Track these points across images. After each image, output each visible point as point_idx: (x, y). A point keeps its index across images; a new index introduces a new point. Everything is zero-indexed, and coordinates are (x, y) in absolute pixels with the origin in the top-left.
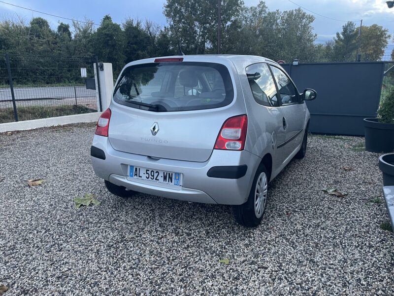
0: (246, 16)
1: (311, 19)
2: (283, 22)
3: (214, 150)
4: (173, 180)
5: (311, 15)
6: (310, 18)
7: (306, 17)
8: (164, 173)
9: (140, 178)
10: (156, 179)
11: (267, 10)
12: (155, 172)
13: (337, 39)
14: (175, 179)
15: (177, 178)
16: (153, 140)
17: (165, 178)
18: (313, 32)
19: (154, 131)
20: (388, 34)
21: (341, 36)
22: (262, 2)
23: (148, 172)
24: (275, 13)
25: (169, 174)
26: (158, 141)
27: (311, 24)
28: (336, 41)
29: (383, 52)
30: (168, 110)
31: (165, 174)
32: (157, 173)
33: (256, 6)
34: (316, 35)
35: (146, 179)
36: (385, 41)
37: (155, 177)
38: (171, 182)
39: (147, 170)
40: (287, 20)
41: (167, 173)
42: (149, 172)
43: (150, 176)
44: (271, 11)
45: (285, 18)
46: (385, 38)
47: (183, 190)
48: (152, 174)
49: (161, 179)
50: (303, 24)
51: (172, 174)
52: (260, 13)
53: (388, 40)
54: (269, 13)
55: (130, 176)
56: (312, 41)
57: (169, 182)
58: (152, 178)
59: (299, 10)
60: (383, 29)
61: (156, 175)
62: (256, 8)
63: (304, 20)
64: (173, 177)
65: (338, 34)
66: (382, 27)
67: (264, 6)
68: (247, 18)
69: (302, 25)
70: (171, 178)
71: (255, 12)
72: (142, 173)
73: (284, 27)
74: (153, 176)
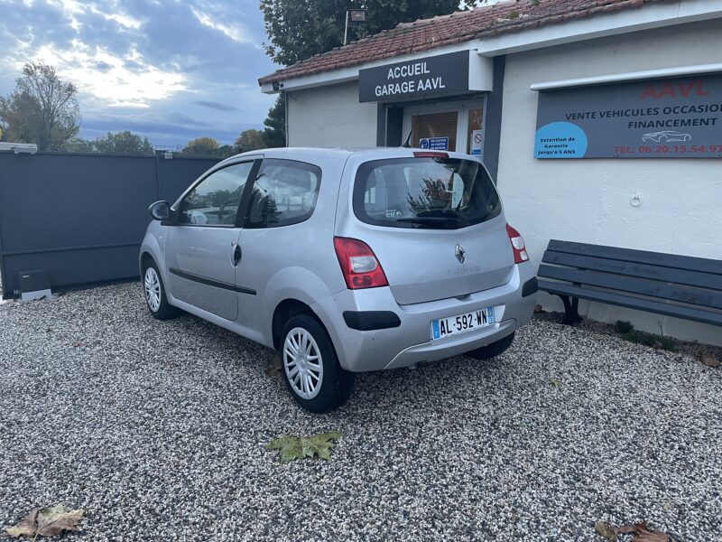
3: (516, 265)
4: (487, 319)
9: (450, 334)
10: (470, 326)
12: (467, 317)
14: (489, 315)
15: (491, 313)
16: (463, 271)
17: (479, 320)
19: (462, 257)
23: (458, 320)
25: (483, 312)
26: (468, 270)
31: (478, 314)
32: (470, 317)
35: (459, 331)
37: (468, 323)
41: (480, 312)
42: (461, 320)
43: (463, 325)
47: (500, 325)
48: (465, 321)
49: (475, 323)
55: (436, 337)
57: (484, 323)
61: (468, 320)
72: (452, 324)
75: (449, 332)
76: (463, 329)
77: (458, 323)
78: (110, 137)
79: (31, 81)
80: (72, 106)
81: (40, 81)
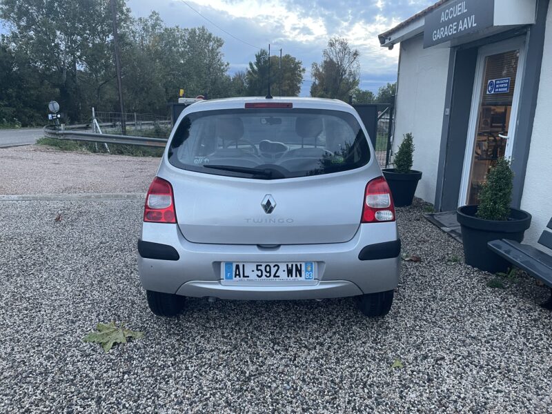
0: (134, 29)
1: (220, 43)
2: (185, 43)
3: (362, 224)
4: (303, 273)
5: (219, 37)
6: (218, 41)
7: (214, 39)
8: (287, 265)
9: (246, 279)
10: (275, 276)
11: (163, 24)
12: (272, 267)
13: (250, 69)
14: (306, 271)
15: (309, 269)
16: (268, 221)
17: (290, 272)
18: (224, 60)
19: (268, 208)
20: (302, 67)
21: (255, 67)
22: (154, 13)
23: (259, 268)
24: (174, 30)
25: (296, 265)
26: (276, 221)
27: (220, 49)
28: (249, 72)
29: (299, 88)
30: (286, 176)
31: (290, 266)
32: (276, 267)
33: (146, 17)
34: (228, 64)
35: (258, 278)
36: (300, 76)
37: (273, 273)
38: (301, 276)
39: (257, 266)
40: (189, 41)
41: (292, 265)
42: (263, 268)
43: (264, 273)
44: (169, 27)
45: (186, 38)
46: (300, 72)
47: (321, 284)
48: (268, 270)
49: (283, 274)
50: (210, 48)
51: (301, 265)
52: (154, 27)
53: (302, 74)
54: (166, 29)
55: (227, 278)
56: (222, 71)
57: (296, 276)
58: (268, 275)
59: (203, 29)
60: (296, 61)
61: (273, 270)
62: (147, 20)
63: (211, 44)
64: (303, 268)
65: (251, 64)
66: (295, 59)
67: (157, 19)
68: (136, 33)
69: (208, 50)
70: (299, 271)
71: (146, 25)
72: (250, 270)
73: (186, 50)
74: (270, 272)
75: (244, 276)
76: (264, 277)
77: (258, 270)
78: (389, 86)
79: (332, 51)
80: (356, 66)
81: (337, 50)
